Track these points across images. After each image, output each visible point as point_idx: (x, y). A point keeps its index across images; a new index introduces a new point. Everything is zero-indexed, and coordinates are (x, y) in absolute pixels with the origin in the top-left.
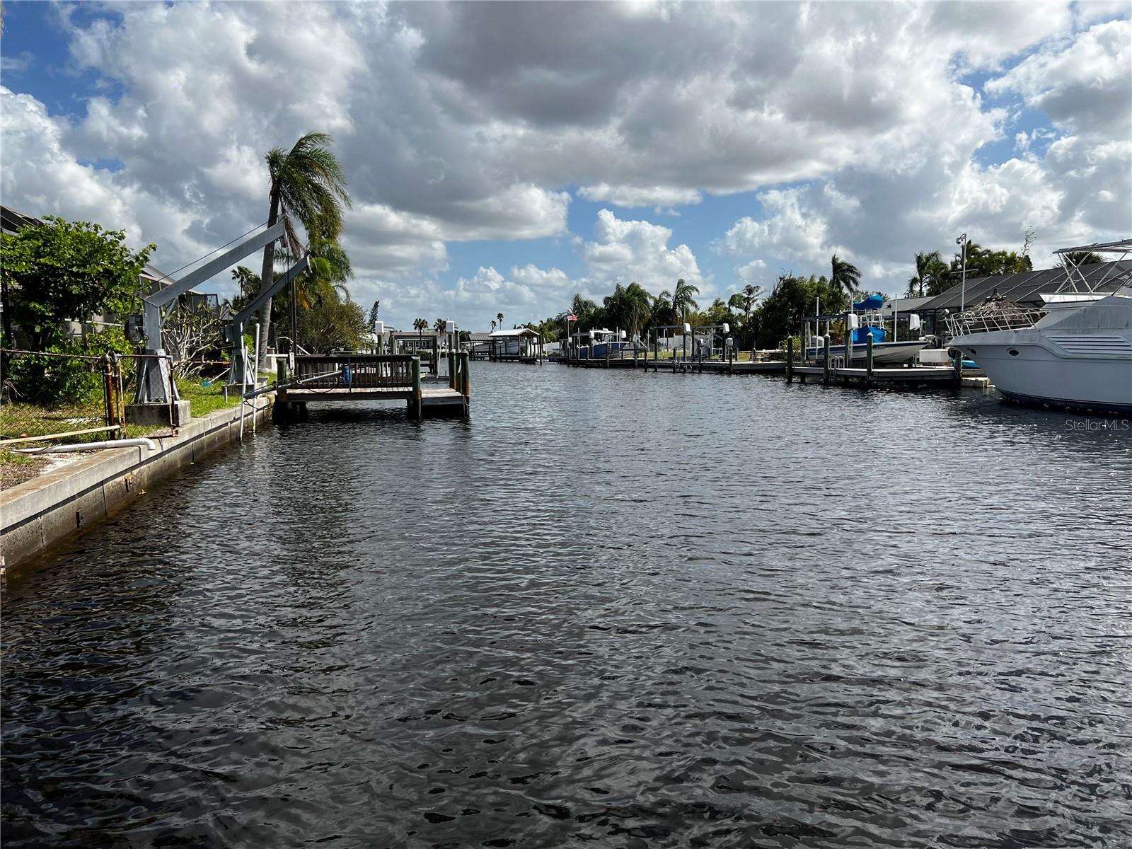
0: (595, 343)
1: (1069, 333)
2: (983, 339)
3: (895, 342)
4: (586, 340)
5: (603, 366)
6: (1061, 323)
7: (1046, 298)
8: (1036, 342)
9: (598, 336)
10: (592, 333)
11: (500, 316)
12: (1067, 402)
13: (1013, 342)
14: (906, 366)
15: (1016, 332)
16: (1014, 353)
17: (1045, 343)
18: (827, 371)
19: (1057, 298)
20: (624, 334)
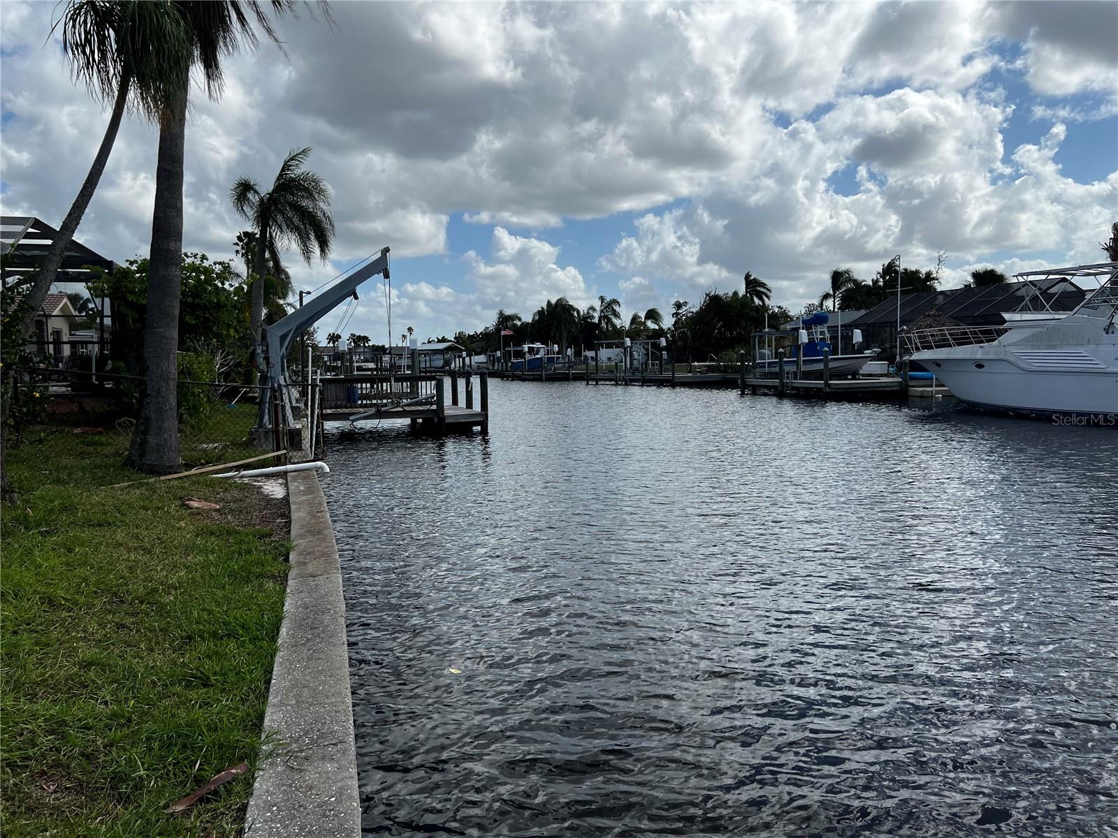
0: (528, 357)
1: (1033, 349)
2: (949, 353)
3: (840, 356)
4: (520, 354)
5: (538, 379)
6: (1025, 340)
7: (1007, 316)
8: (1002, 357)
9: (531, 350)
10: (526, 347)
11: (410, 329)
12: (1032, 410)
13: (979, 356)
14: (850, 377)
15: (981, 347)
16: (980, 366)
17: (1008, 357)
18: (782, 383)
19: (1017, 317)
20: (556, 348)
